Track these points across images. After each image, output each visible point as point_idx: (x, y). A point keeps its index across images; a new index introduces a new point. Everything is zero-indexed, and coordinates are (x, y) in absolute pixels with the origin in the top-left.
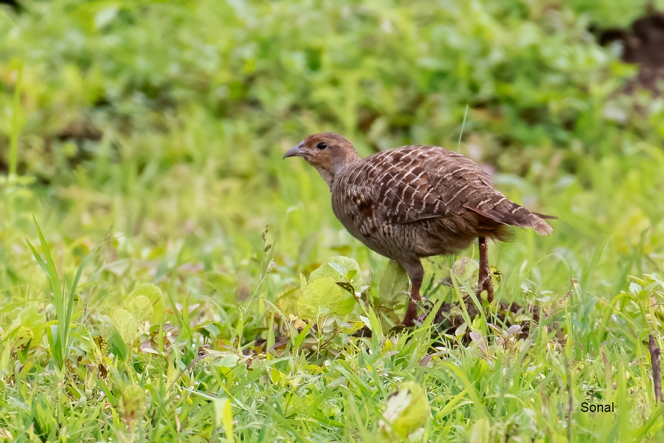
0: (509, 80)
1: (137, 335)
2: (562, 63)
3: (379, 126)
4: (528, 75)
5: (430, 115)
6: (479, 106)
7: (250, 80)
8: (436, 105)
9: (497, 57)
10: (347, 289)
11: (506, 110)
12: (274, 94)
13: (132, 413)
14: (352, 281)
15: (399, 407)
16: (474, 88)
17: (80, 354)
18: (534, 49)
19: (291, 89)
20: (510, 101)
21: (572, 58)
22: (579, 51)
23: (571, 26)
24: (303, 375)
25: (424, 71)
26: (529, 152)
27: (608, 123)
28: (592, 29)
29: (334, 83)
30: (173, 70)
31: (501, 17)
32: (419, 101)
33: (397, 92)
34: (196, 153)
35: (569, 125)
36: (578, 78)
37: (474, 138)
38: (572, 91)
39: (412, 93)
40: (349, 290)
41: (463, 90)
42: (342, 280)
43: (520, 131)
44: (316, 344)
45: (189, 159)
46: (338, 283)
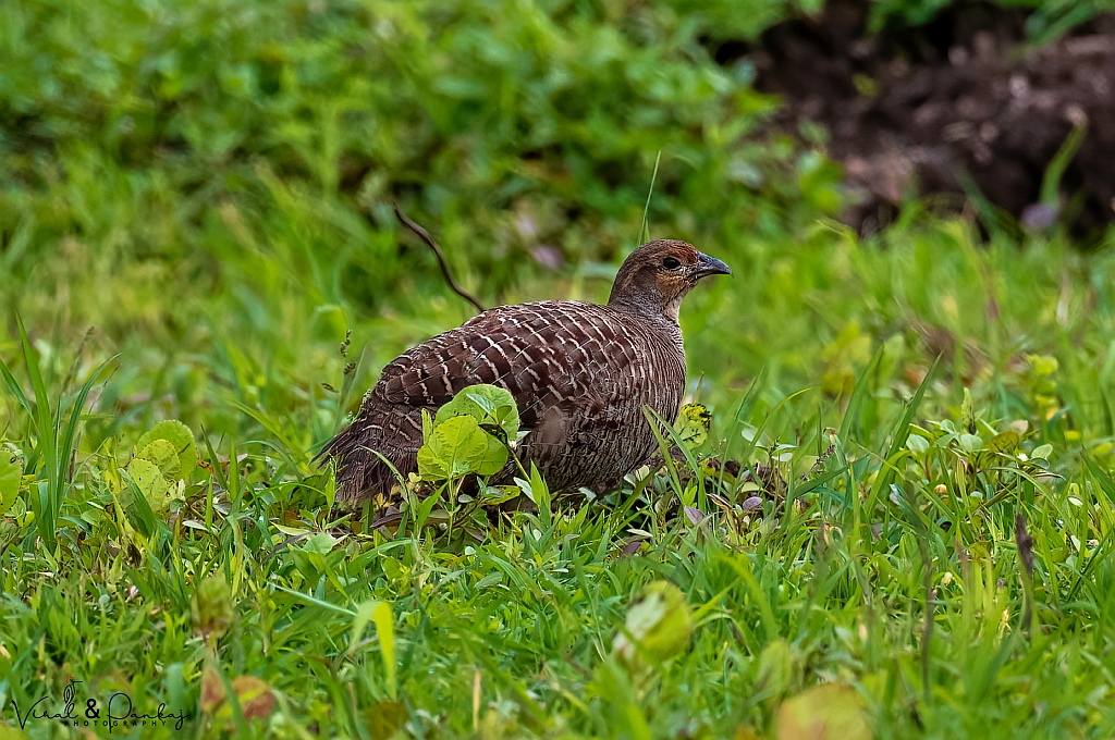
0: (580, 115)
1: (166, 501)
2: (661, 91)
3: (374, 184)
4: (608, 109)
5: (455, 168)
6: (531, 155)
7: (170, 107)
8: (463, 154)
9: (559, 78)
10: (496, 435)
11: (574, 162)
12: (208, 130)
13: (212, 621)
14: (503, 422)
15: (646, 620)
16: (523, 126)
17: (79, 527)
18: (616, 67)
19: (235, 124)
20: (581, 149)
21: (676, 83)
22: (686, 73)
23: (669, 33)
24: (432, 568)
25: (443, 98)
26: (611, 228)
27: (734, 186)
28: (703, 39)
29: (305, 115)
30: (50, 90)
31: (561, 18)
32: (437, 145)
33: (401, 131)
34: (90, 222)
35: (672, 187)
36: (686, 115)
37: (524, 205)
38: (677, 136)
39: (424, 133)
40: (500, 438)
41: (506, 129)
42: (489, 421)
43: (597, 196)
44: (447, 521)
45: (77, 229)
46: (481, 426)
